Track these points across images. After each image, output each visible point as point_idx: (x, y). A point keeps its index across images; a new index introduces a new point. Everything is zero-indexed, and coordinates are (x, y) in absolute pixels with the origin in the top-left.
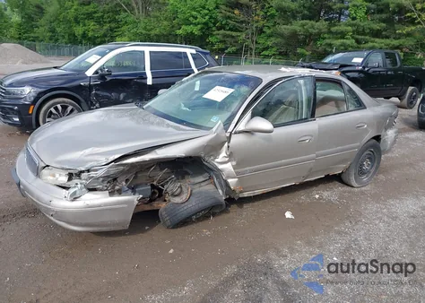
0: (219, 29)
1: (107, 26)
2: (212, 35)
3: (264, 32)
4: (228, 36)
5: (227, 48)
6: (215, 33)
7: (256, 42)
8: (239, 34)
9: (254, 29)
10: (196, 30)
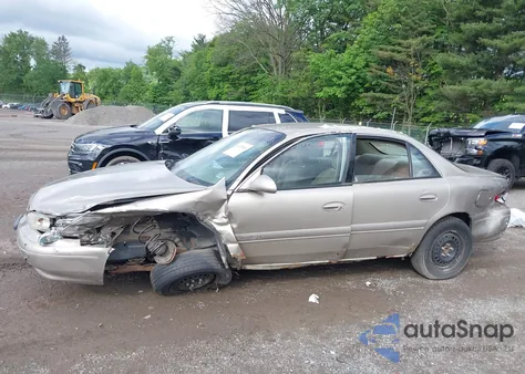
0: (367, 90)
1: (242, 89)
2: (359, 98)
3: (425, 94)
4: (378, 99)
5: (375, 113)
6: (361, 95)
7: (415, 107)
8: (391, 96)
9: (412, 90)
10: (339, 93)
